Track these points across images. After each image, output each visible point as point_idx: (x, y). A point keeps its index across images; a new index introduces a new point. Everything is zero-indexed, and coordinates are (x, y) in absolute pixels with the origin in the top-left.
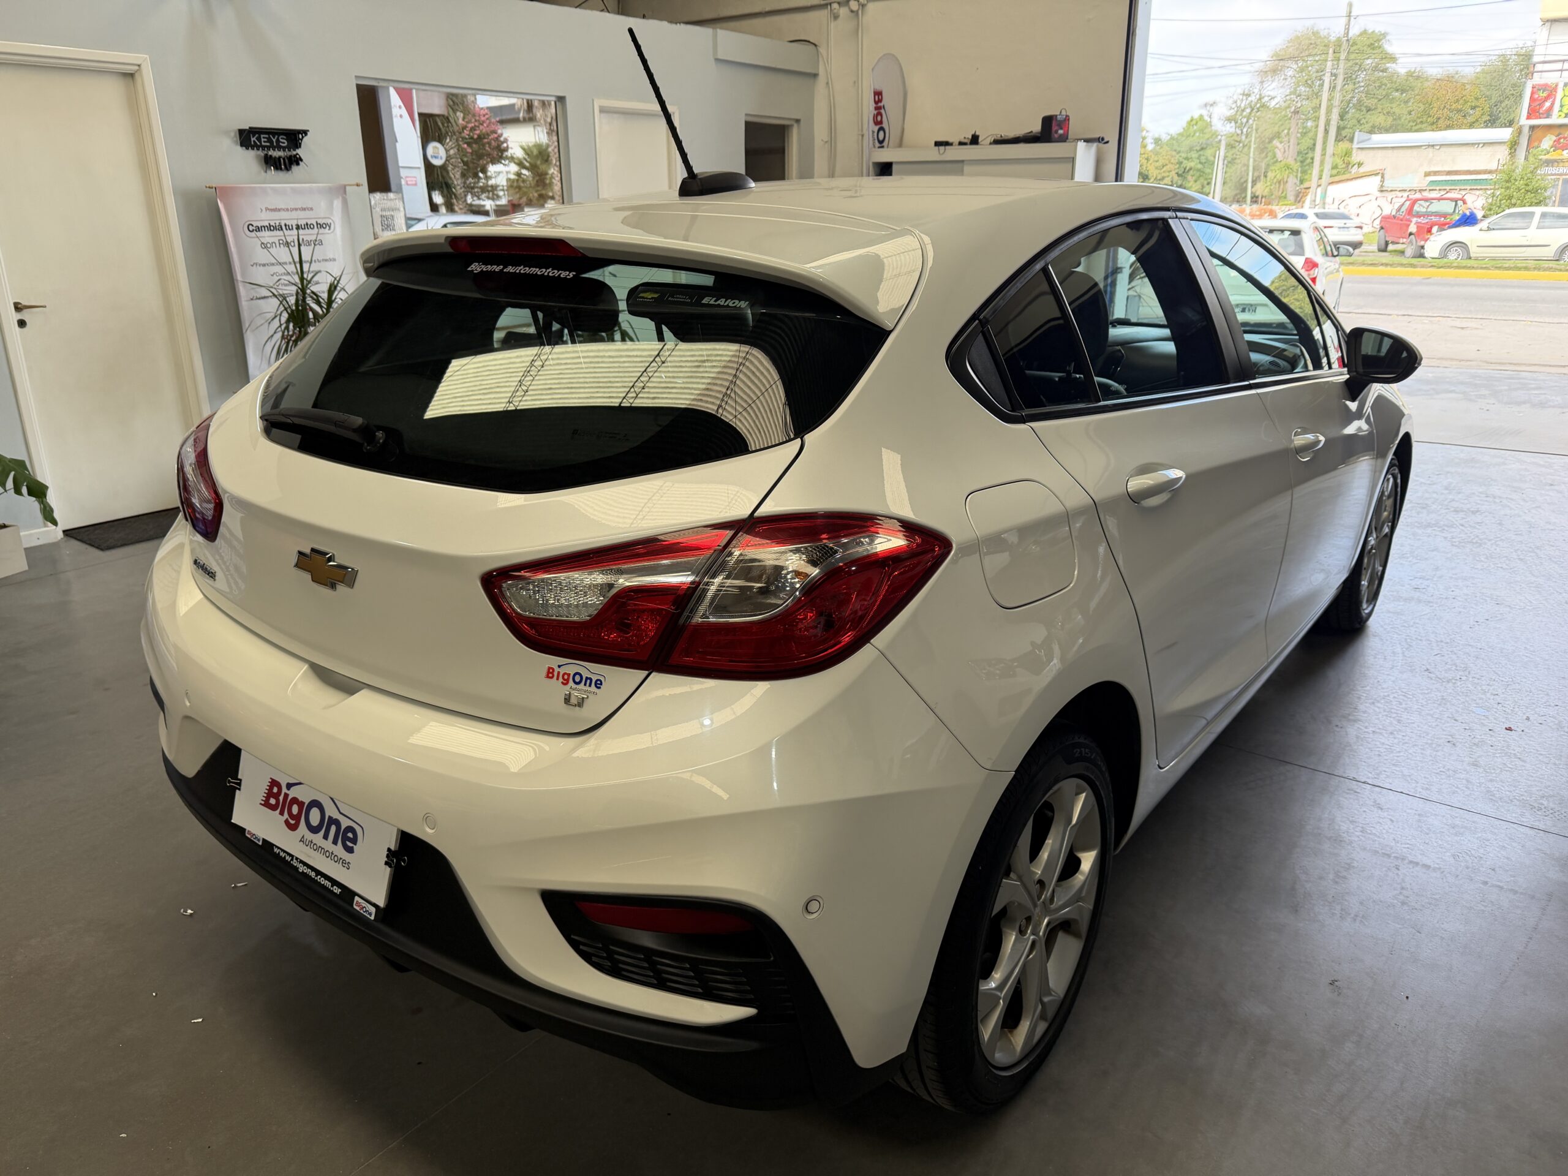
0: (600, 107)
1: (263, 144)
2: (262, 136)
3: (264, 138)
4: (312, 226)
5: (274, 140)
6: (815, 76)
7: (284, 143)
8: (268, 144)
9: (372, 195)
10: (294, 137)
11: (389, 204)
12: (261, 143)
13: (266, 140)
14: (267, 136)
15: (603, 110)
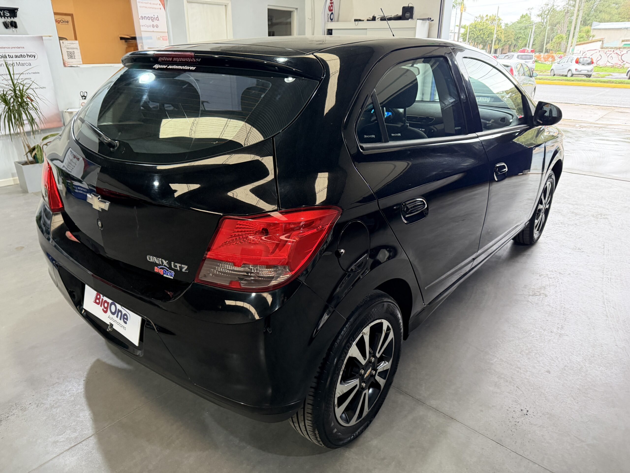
4: (24, 56)
5: (2, 13)
7: (8, 14)
9: (61, 41)
10: (13, 12)
11: (72, 46)
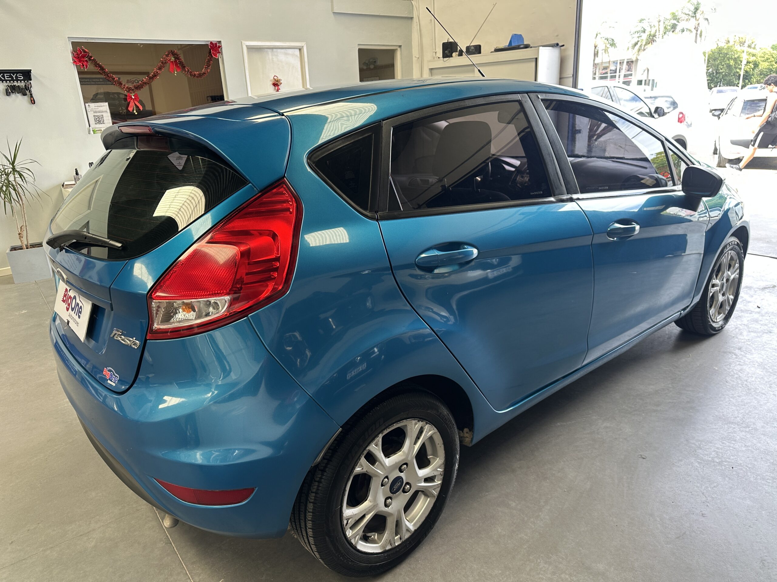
0: (246, 45)
1: (6, 79)
2: (5, 74)
3: (6, 75)
5: (14, 77)
6: (412, 18)
7: (21, 78)
8: (10, 79)
9: (87, 105)
10: (27, 75)
11: (101, 109)
12: (5, 78)
13: (8, 76)
14: (9, 74)
15: (250, 49)
